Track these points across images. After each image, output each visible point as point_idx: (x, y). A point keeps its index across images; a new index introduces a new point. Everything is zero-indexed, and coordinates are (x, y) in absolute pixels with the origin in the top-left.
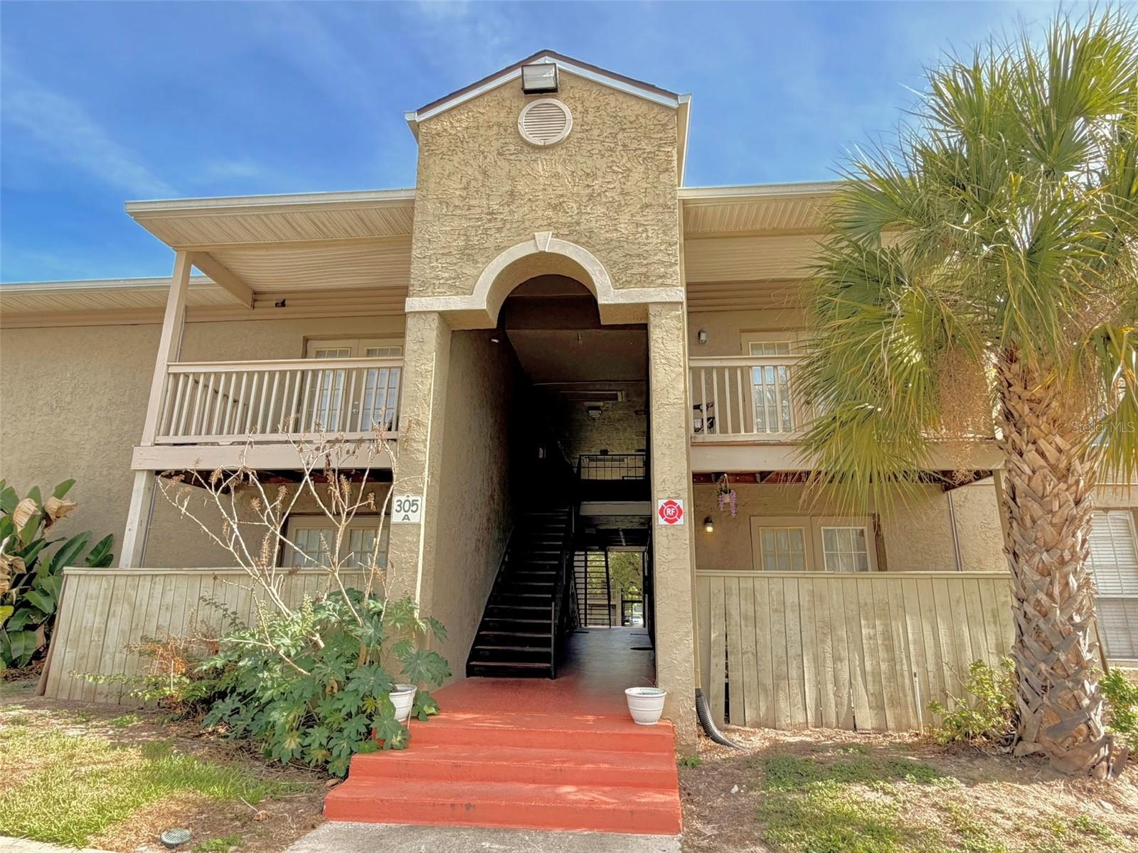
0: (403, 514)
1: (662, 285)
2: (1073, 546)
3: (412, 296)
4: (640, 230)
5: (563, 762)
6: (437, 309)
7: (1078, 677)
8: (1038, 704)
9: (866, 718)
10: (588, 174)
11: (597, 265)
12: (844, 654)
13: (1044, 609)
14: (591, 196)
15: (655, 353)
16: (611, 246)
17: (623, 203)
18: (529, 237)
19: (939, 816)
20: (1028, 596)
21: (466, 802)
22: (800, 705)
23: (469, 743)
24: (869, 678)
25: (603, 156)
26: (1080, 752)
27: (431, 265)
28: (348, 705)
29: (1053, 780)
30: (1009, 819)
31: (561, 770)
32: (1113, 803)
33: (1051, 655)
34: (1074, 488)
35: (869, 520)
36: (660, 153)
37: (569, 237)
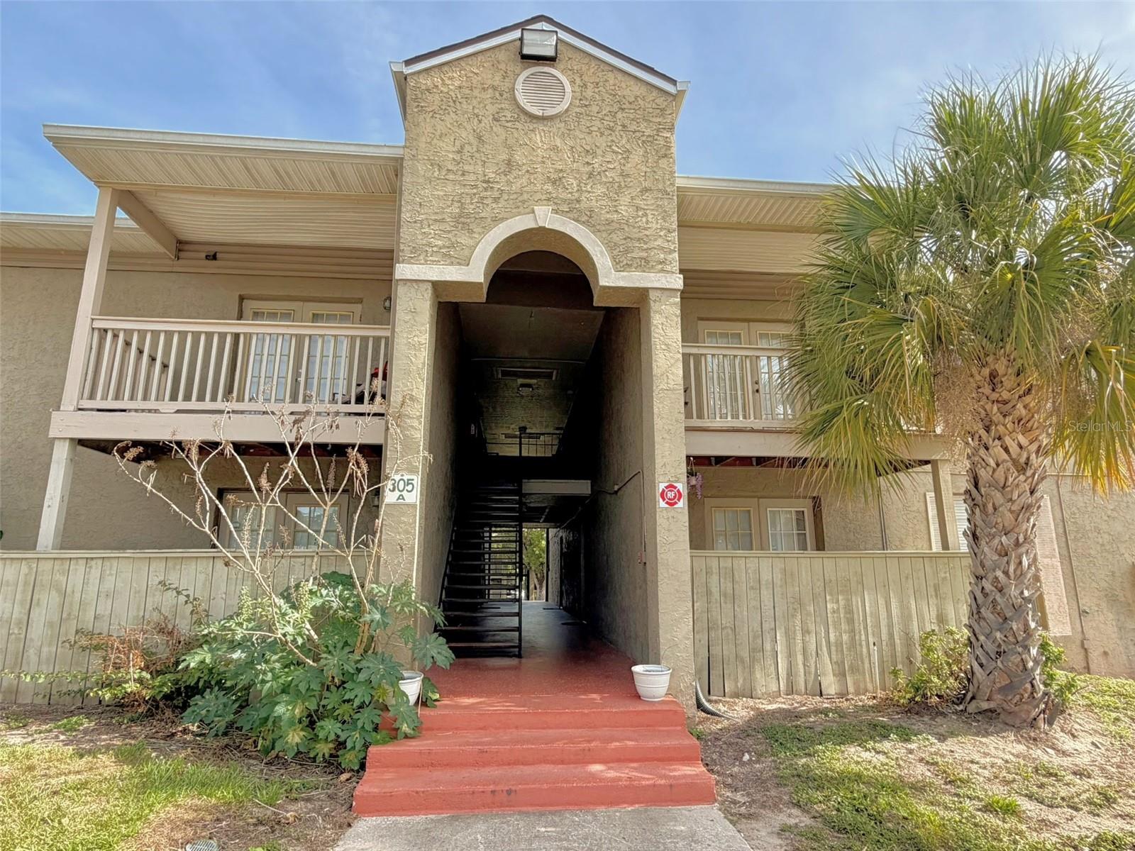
0: (397, 493)
1: (662, 271)
2: (1027, 530)
3: (403, 262)
4: (640, 213)
5: (589, 741)
6: (431, 279)
7: (1026, 643)
8: (992, 668)
9: (831, 685)
10: (588, 151)
11: (598, 246)
12: (812, 627)
13: (1000, 585)
14: (591, 174)
15: (655, 338)
16: (611, 228)
17: (623, 184)
18: (527, 210)
19: (929, 770)
20: (986, 574)
21: (507, 788)
22: (773, 675)
23: (484, 728)
24: (833, 649)
25: (602, 134)
26: (1025, 707)
27: (423, 231)
28: (360, 695)
29: (1005, 732)
30: (985, 768)
31: (589, 750)
32: (1054, 749)
33: (1005, 625)
34: (1030, 480)
35: (809, 503)
36: (659, 138)
37: (569, 215)
